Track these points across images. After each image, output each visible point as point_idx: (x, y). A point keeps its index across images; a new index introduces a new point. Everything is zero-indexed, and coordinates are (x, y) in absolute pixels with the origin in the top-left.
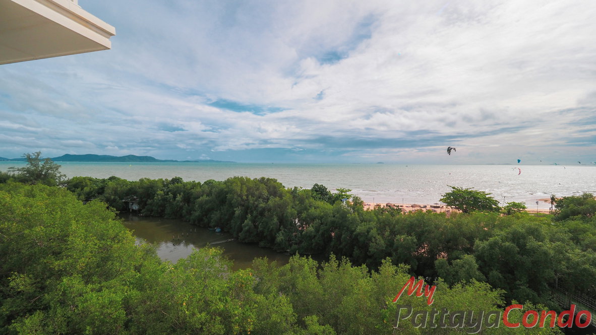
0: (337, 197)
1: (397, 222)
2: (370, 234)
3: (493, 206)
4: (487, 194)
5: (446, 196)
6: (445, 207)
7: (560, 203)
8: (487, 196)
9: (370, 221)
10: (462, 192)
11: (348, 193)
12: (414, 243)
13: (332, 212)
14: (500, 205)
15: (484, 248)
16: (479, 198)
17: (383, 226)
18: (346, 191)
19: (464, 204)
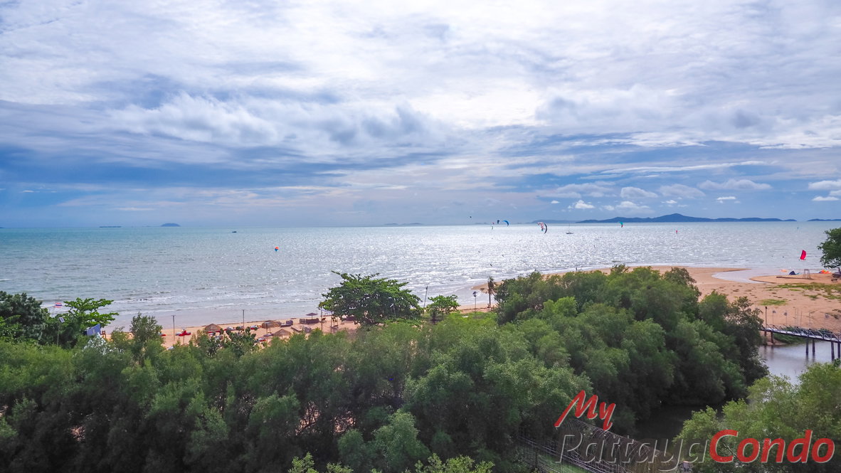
0: (71, 325)
1: (252, 368)
2: (190, 408)
3: (412, 308)
4: (401, 285)
5: (329, 295)
6: (328, 319)
7: (501, 290)
8: (401, 289)
9: (185, 377)
10: (360, 283)
11: (102, 311)
12: (294, 408)
13: (72, 368)
14: (421, 304)
15: (420, 391)
16: (389, 295)
17: (217, 382)
18: (97, 305)
19: (365, 309)
